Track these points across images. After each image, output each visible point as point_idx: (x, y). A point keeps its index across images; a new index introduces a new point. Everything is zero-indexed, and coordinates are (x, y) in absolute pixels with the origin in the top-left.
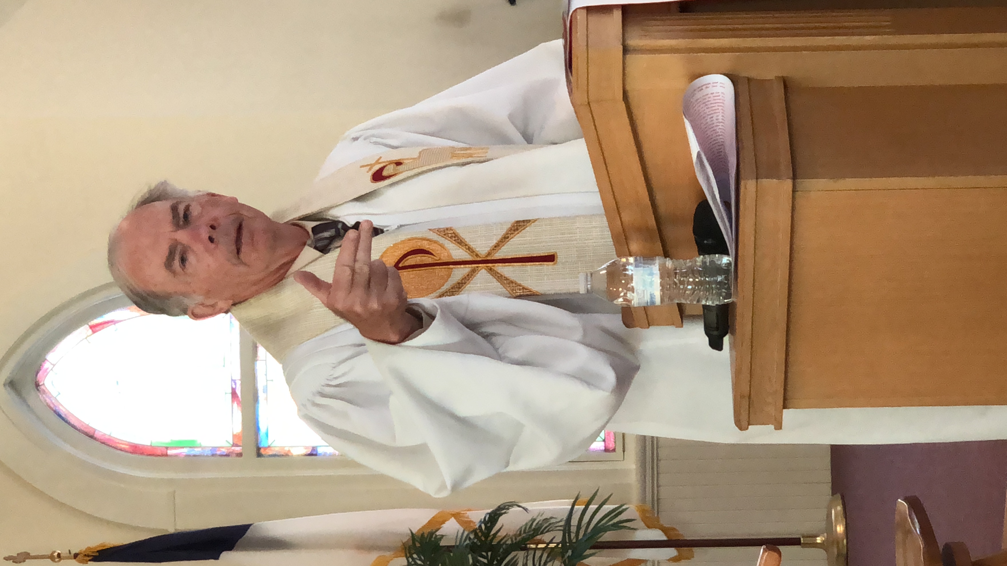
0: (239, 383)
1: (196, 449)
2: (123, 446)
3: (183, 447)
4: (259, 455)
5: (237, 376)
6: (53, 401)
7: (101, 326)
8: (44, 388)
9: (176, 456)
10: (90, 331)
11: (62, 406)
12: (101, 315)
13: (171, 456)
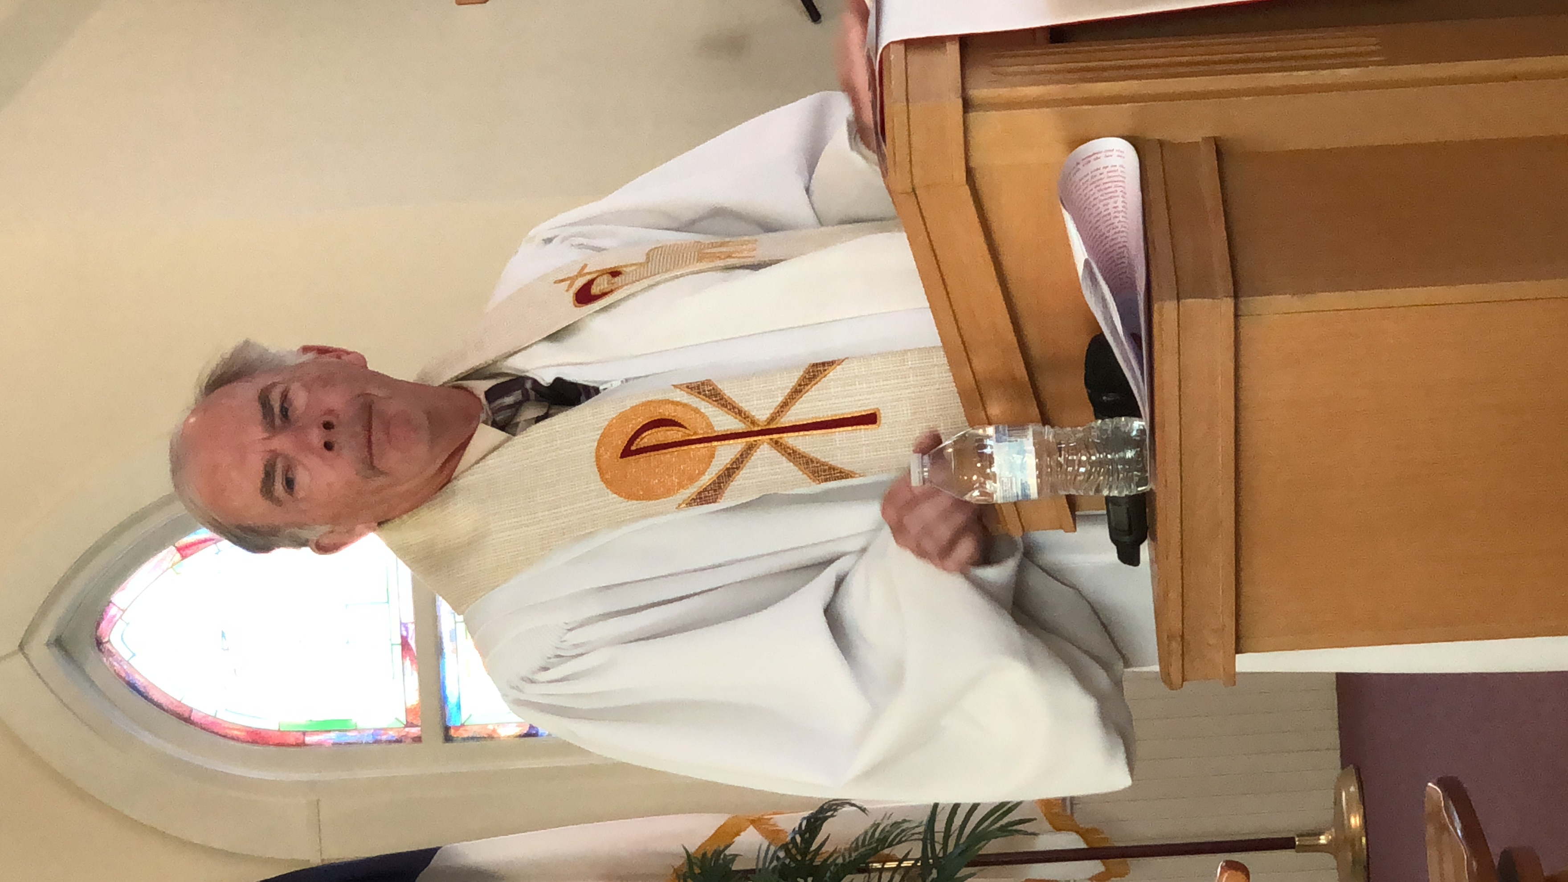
0: (412, 627)
1: (348, 733)
2: (236, 733)
3: (329, 731)
4: (448, 738)
5: (409, 617)
6: (125, 667)
7: (194, 548)
8: (110, 647)
9: (319, 745)
10: (178, 556)
11: (140, 674)
12: (193, 531)
13: (311, 745)
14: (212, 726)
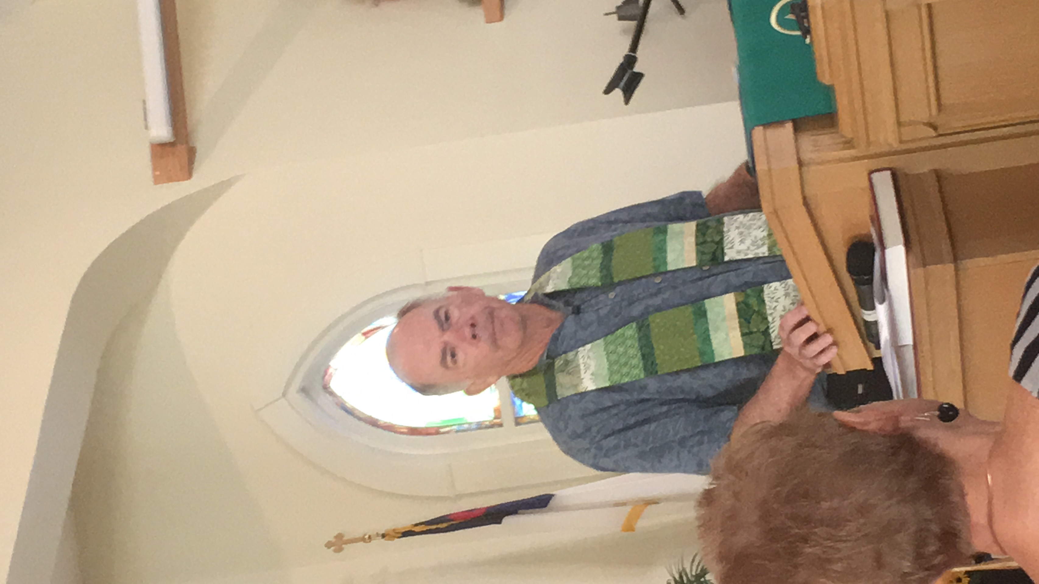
1: (463, 425)
2: (402, 430)
3: (451, 426)
4: (517, 424)
6: (342, 399)
7: (372, 332)
8: (330, 390)
9: (448, 433)
10: (363, 337)
11: (349, 404)
12: (370, 324)
13: (444, 433)
14: (390, 428)
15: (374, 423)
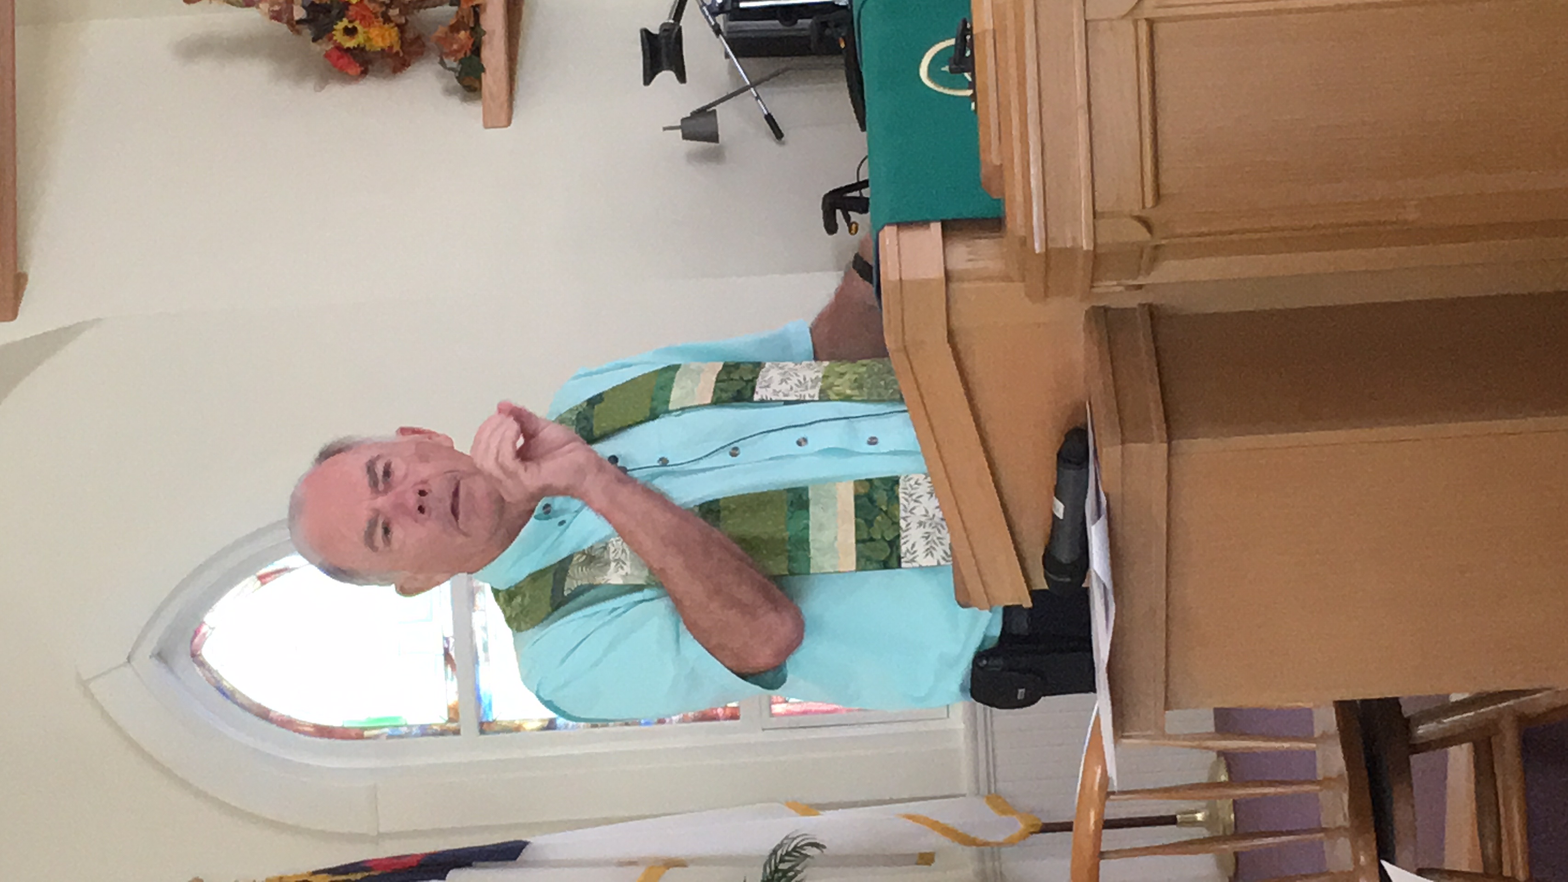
0: (452, 641)
1: (400, 729)
2: (306, 729)
3: (383, 727)
4: (482, 732)
5: (449, 633)
6: (215, 675)
7: (274, 575)
8: (201, 659)
9: (376, 737)
10: (259, 583)
11: (227, 682)
12: (269, 563)
13: (369, 738)
14: (287, 724)
15: (264, 714)
